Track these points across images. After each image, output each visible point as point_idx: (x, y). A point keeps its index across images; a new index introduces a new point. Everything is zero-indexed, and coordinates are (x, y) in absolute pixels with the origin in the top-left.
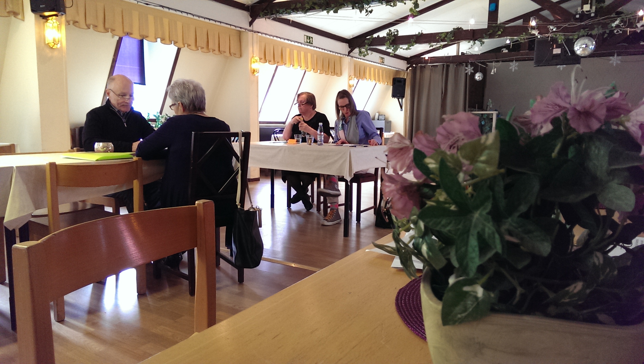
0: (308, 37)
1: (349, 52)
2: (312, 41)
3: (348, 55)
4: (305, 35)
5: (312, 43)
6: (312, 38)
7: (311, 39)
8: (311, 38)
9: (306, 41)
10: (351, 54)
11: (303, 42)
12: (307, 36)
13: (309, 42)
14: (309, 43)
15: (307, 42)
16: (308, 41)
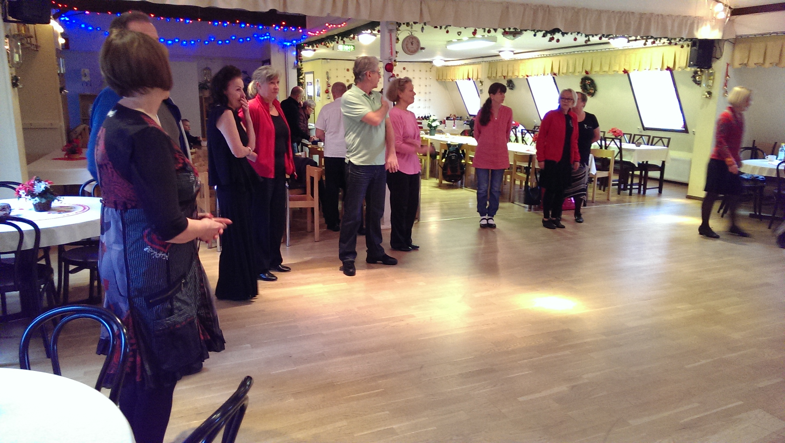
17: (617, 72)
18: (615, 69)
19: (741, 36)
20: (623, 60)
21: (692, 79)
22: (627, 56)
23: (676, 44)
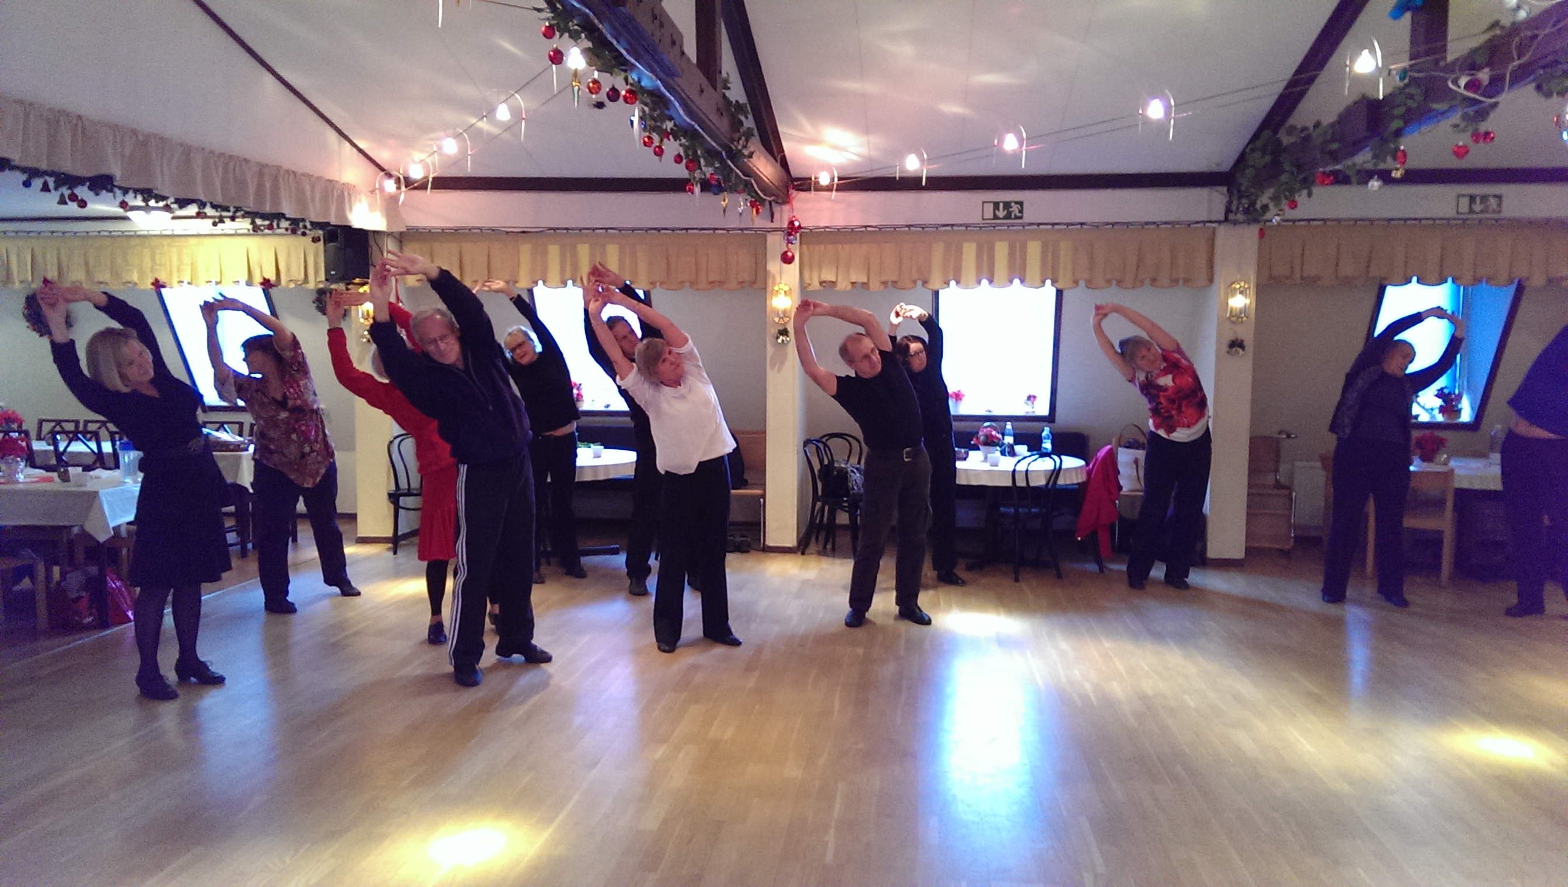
0: (1001, 206)
1: (1228, 211)
2: (1021, 211)
3: (1219, 222)
4: (984, 202)
5: (1022, 218)
6: (1021, 204)
7: (1015, 208)
8: (1013, 204)
9: (992, 217)
10: (1231, 217)
11: (977, 219)
12: (996, 205)
13: (1010, 213)
14: (1008, 216)
15: (996, 217)
16: (1001, 213)
17: (136, 284)
18: (129, 279)
19: (417, 229)
20: (147, 261)
21: (315, 305)
22: (158, 251)
23: (304, 234)
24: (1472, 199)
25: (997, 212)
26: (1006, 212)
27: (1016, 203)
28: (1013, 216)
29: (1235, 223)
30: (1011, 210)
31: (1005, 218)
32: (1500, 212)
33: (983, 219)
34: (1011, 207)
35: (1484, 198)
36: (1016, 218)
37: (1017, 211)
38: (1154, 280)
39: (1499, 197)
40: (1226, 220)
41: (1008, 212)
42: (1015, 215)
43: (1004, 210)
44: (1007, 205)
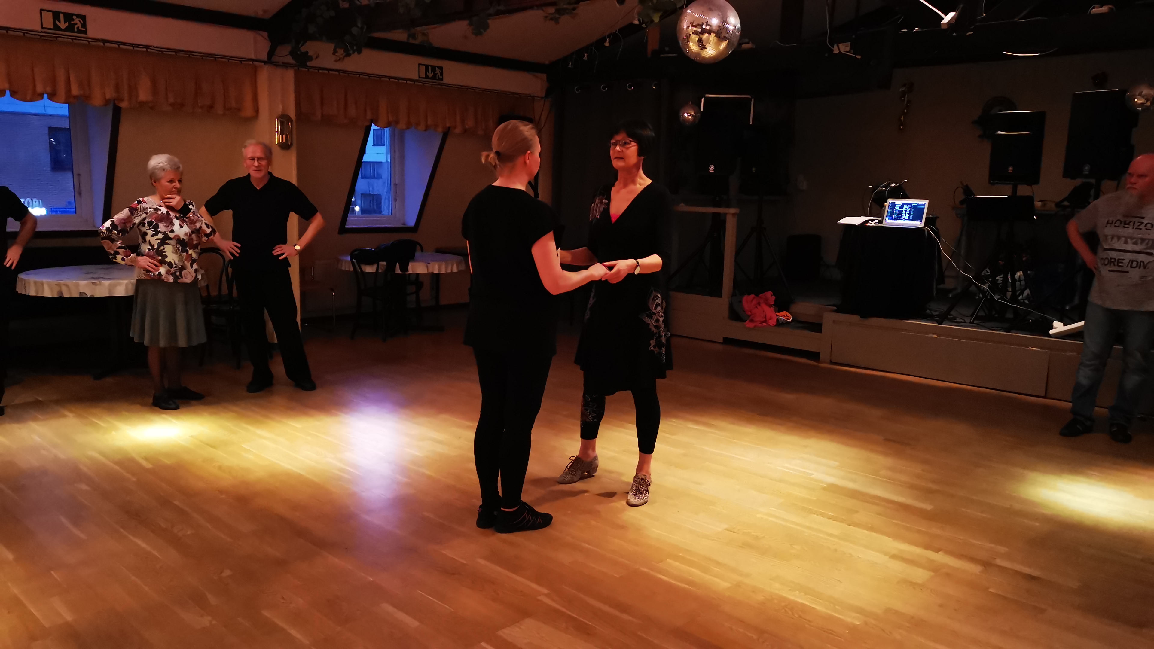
0: (62, 16)
1: (271, 53)
2: (84, 25)
3: (265, 62)
4: (42, 10)
5: (85, 32)
6: (83, 18)
7: (77, 21)
8: (74, 17)
9: (52, 27)
10: (275, 59)
12: (56, 15)
13: (72, 26)
14: (70, 28)
15: (56, 27)
16: (63, 25)
24: (427, 67)
25: (57, 23)
26: (67, 24)
27: (78, 16)
28: (76, 30)
29: (277, 65)
30: (72, 22)
31: (66, 30)
32: (442, 79)
33: (42, 28)
34: (73, 20)
35: (434, 68)
36: (79, 31)
37: (79, 25)
38: (211, 107)
39: (441, 68)
40: (270, 61)
41: (70, 24)
42: (78, 28)
43: (65, 23)
44: (68, 17)
